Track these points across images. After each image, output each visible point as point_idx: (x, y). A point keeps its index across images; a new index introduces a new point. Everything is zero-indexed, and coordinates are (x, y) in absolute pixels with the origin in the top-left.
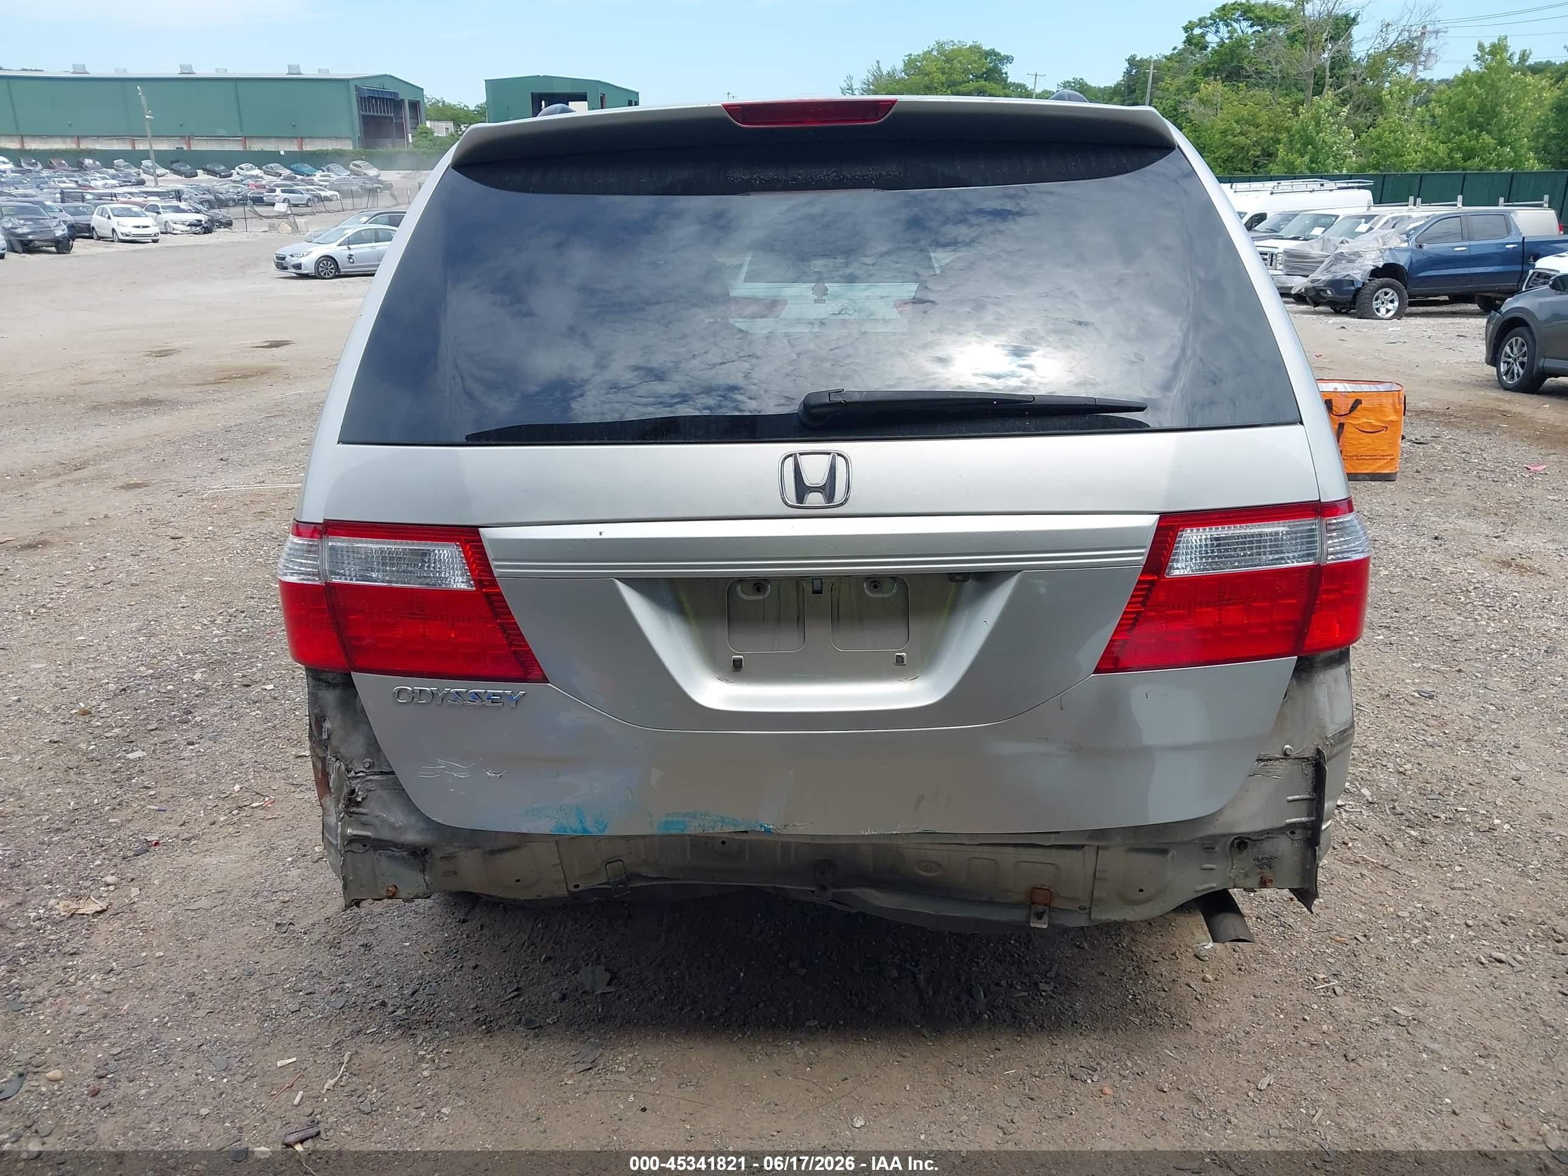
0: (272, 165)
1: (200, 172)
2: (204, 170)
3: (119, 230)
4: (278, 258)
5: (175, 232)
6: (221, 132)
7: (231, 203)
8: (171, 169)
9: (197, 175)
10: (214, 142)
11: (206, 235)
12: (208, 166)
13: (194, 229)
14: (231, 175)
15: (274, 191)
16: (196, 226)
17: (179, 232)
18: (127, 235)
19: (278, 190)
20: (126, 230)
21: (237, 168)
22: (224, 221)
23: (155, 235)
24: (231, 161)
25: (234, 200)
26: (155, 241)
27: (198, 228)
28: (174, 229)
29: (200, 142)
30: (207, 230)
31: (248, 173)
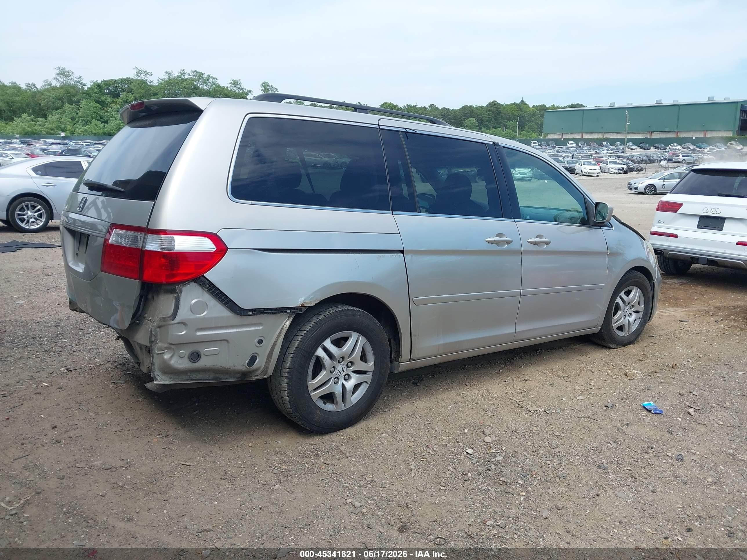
0: (687, 144)
1: (652, 147)
2: (654, 147)
3: (584, 171)
4: (629, 184)
5: (611, 172)
6: (667, 129)
7: (656, 161)
8: (639, 146)
9: (650, 149)
10: (663, 134)
11: (624, 174)
12: (656, 145)
13: (620, 172)
14: (666, 149)
15: (679, 156)
16: (621, 170)
17: (613, 173)
18: (586, 173)
19: (681, 156)
20: (586, 171)
21: (670, 146)
22: (640, 169)
23: (598, 173)
24: (667, 142)
25: (657, 160)
26: (597, 176)
27: (622, 171)
28: (611, 171)
29: (656, 134)
30: (625, 172)
31: (674, 148)
